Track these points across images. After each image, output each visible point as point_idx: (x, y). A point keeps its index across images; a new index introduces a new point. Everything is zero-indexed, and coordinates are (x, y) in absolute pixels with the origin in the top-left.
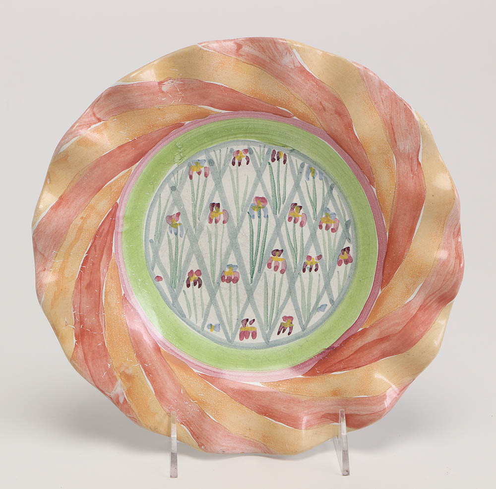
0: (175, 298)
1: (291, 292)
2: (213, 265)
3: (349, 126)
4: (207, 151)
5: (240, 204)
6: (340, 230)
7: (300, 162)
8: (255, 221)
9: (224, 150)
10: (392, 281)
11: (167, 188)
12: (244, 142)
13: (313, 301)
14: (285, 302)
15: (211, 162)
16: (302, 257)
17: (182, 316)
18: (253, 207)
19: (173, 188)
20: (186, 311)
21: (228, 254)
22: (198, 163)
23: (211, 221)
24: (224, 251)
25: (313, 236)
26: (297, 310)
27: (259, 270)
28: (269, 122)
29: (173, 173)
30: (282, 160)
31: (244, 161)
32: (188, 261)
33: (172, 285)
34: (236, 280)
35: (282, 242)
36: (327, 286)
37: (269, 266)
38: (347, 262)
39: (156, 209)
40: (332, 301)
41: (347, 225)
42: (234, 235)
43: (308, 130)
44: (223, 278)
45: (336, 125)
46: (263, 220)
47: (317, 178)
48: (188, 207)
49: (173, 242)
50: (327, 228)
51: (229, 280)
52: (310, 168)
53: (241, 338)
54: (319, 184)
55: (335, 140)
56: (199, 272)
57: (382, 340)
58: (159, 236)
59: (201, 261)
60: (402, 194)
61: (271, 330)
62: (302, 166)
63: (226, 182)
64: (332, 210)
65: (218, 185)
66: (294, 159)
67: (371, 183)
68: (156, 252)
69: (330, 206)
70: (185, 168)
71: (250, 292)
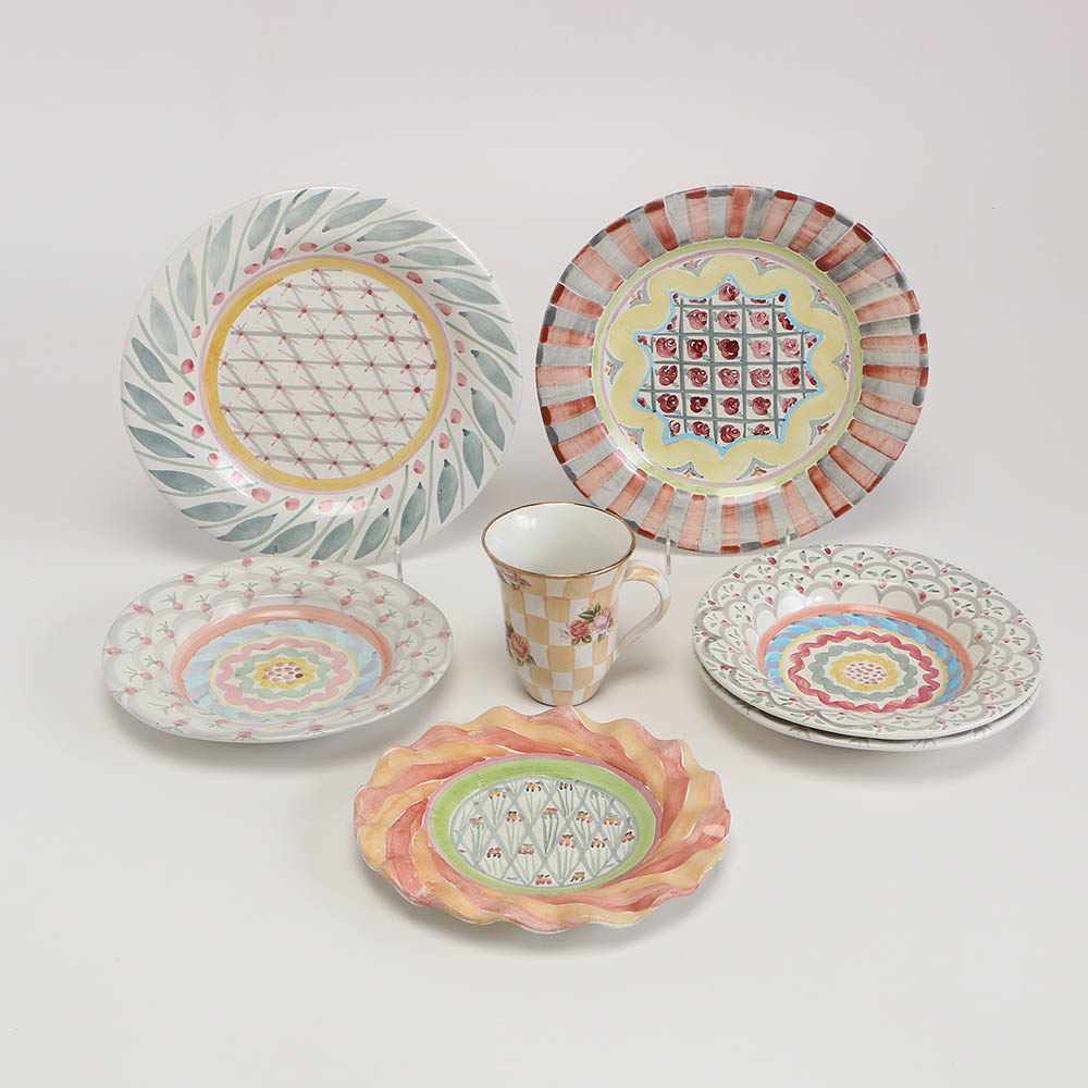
0: (477, 863)
1: (582, 858)
2: (511, 844)
3: (622, 753)
4: (505, 782)
5: (534, 811)
6: (622, 824)
7: (584, 789)
8: (548, 821)
9: (519, 783)
10: (670, 831)
11: (471, 803)
12: (536, 778)
13: (602, 863)
14: (577, 865)
15: (508, 789)
16: (590, 839)
17: (484, 872)
18: (545, 813)
19: (476, 804)
20: (486, 869)
21: (524, 838)
22: (497, 790)
23: (508, 820)
24: (520, 837)
25: (599, 829)
26: (587, 868)
27: (552, 846)
28: (556, 761)
29: (476, 794)
30: (568, 788)
31: (536, 789)
32: (488, 843)
33: (474, 856)
34: (531, 853)
35: (571, 830)
36: (614, 854)
37: (561, 844)
38: (630, 840)
39: (461, 813)
40: (619, 861)
41: (628, 820)
42: (529, 829)
43: (590, 763)
44: (520, 852)
45: (611, 754)
46: (555, 821)
47: (599, 797)
48: (489, 814)
49: (476, 833)
50: (611, 824)
51: (525, 853)
52: (593, 792)
53: (537, 883)
54: (602, 801)
55: (611, 764)
56: (498, 849)
57: (664, 860)
58: (463, 828)
59: (500, 842)
60: (670, 783)
61: (565, 880)
62: (586, 791)
63: (522, 800)
64: (614, 813)
65: (515, 802)
66: (579, 787)
67: (645, 784)
68: (460, 838)
69: (612, 811)
70: (486, 792)
71: (545, 861)
